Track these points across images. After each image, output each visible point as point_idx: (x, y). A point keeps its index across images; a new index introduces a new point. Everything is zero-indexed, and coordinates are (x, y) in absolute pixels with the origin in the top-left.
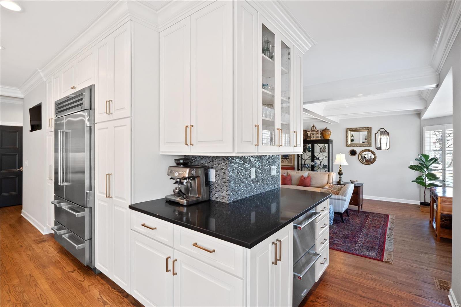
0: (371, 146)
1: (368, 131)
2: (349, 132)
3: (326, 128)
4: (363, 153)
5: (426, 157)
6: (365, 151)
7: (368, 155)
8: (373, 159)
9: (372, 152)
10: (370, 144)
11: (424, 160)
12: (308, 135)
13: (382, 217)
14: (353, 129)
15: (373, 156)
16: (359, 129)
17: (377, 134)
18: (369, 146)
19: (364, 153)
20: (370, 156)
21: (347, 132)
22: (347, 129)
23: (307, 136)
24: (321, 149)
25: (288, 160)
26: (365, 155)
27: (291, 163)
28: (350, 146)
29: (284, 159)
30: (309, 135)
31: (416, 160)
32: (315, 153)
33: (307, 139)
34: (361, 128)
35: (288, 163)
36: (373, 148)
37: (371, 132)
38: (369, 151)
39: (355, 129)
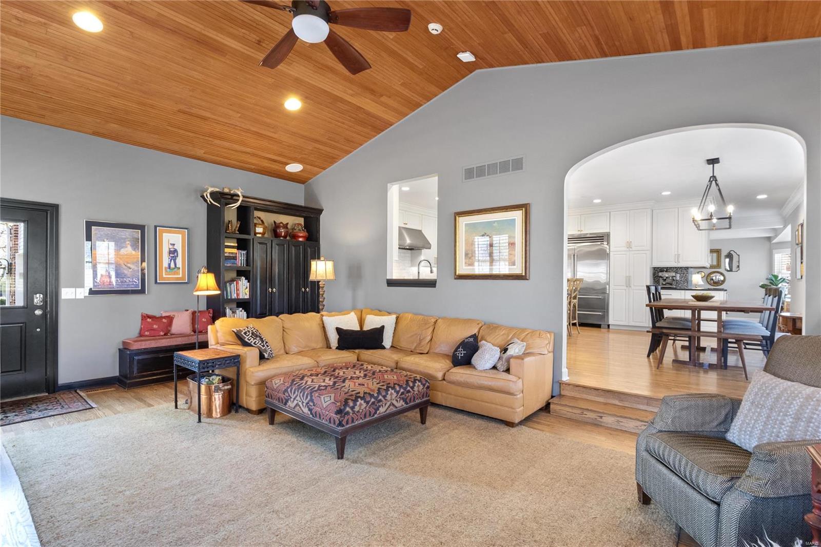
5: (776, 277)
6: (714, 272)
8: (722, 281)
9: (722, 274)
11: (774, 280)
31: (767, 279)
38: (718, 272)
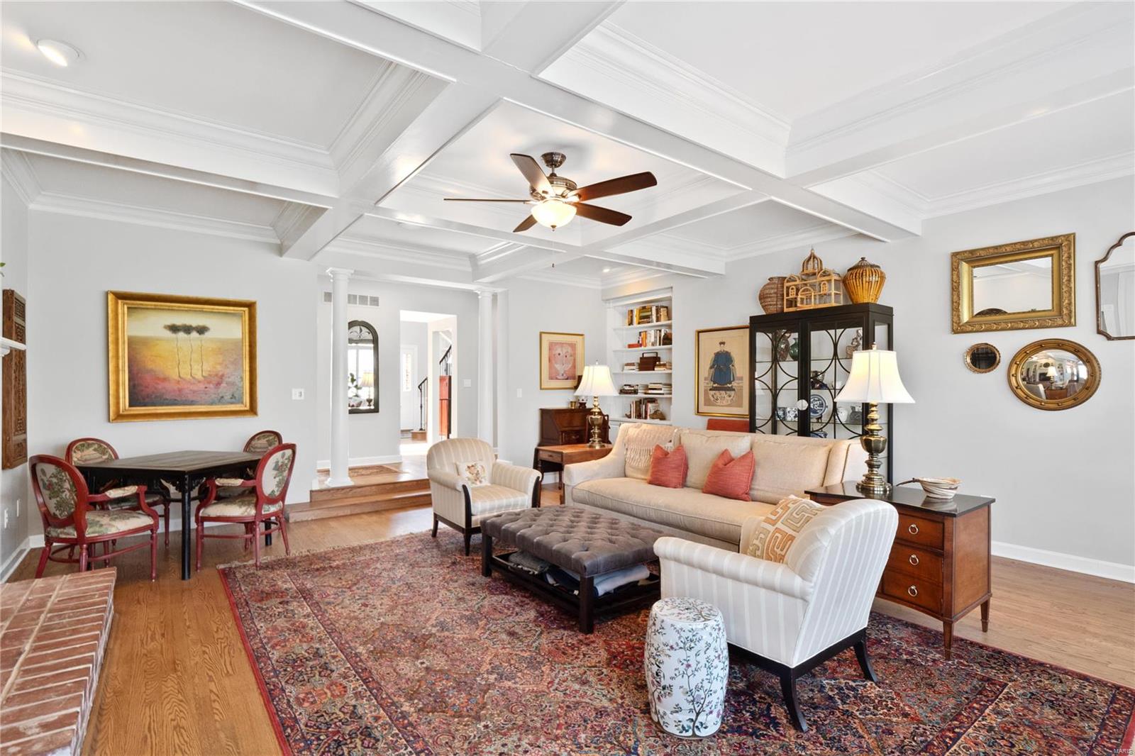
0: (1070, 325)
1: (1056, 257)
2: (965, 267)
3: (863, 259)
4: (1035, 358)
7: (1060, 367)
10: (1065, 311)
12: (788, 295)
13: (1088, 712)
14: (983, 253)
15: (1083, 372)
16: (1008, 249)
17: (1101, 266)
18: (1060, 322)
19: (1039, 358)
20: (1069, 371)
21: (955, 269)
22: (955, 255)
23: (785, 298)
24: (835, 345)
25: (730, 396)
26: (1047, 365)
27: (740, 405)
28: (970, 328)
29: (717, 392)
30: (792, 295)
32: (813, 363)
33: (786, 310)
34: (1018, 246)
35: (729, 406)
36: (1082, 333)
37: (1069, 257)
39: (991, 251)
